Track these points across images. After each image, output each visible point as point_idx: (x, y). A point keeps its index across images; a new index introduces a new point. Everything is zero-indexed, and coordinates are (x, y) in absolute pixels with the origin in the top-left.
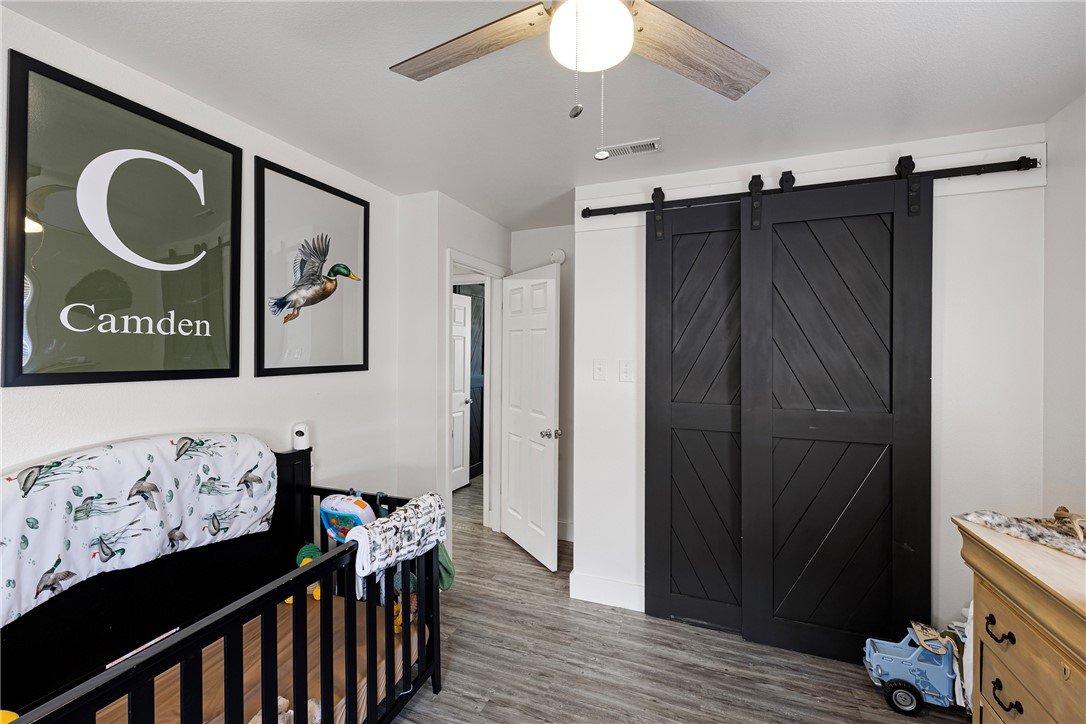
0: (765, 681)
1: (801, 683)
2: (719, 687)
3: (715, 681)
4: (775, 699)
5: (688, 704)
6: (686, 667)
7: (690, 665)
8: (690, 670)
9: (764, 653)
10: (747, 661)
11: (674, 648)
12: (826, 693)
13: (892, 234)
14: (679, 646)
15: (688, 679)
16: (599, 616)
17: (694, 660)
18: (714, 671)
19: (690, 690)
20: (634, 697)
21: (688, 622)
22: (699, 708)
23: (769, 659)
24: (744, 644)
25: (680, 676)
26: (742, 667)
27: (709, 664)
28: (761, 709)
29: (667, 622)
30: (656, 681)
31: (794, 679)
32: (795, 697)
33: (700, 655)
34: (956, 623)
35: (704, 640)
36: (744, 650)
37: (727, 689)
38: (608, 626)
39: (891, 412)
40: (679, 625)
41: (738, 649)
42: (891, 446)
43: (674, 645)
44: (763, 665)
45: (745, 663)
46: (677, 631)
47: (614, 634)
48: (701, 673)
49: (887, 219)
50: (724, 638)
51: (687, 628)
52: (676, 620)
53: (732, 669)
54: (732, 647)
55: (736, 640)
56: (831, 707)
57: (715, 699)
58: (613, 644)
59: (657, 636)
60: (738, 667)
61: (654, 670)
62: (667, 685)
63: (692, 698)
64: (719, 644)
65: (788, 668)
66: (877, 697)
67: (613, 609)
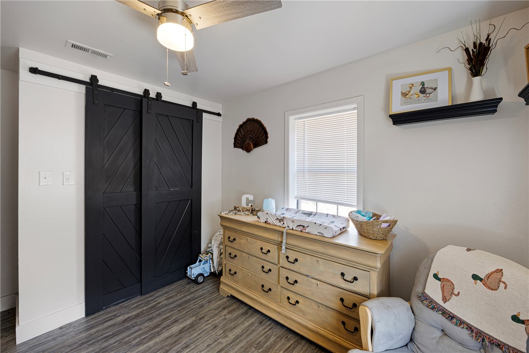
0: (159, 303)
1: (171, 295)
2: (144, 317)
3: (141, 316)
4: (166, 306)
5: (136, 332)
6: (124, 321)
7: (127, 319)
8: (128, 321)
9: (152, 295)
10: (149, 301)
11: (114, 319)
12: (180, 293)
13: (193, 127)
14: (115, 316)
15: (129, 324)
16: (52, 337)
17: (126, 316)
18: (138, 314)
19: (134, 327)
20: (108, 350)
21: (113, 306)
22: (141, 329)
23: (156, 296)
24: (143, 297)
25: (125, 326)
26: (148, 305)
27: (134, 313)
28: (164, 312)
29: (101, 313)
30: (115, 336)
31: (168, 296)
32: (171, 300)
33: (128, 313)
34: (209, 249)
35: (126, 307)
36: (144, 299)
37: (148, 315)
38: (63, 337)
39: (192, 187)
40: (109, 310)
41: (142, 300)
42: (192, 199)
43: (112, 318)
44: (155, 299)
45: (148, 303)
46: (110, 312)
47: (74, 337)
48: (134, 318)
49: (191, 122)
50: (134, 301)
51: (114, 308)
52: (106, 308)
53: (144, 308)
54: (139, 301)
55: (139, 298)
56: (183, 295)
57: (145, 322)
58: (76, 341)
59: (101, 321)
60: (147, 306)
61: (110, 333)
62: (121, 333)
63: (136, 328)
64: (133, 304)
65: (164, 294)
66: (192, 284)
67: (61, 328)
